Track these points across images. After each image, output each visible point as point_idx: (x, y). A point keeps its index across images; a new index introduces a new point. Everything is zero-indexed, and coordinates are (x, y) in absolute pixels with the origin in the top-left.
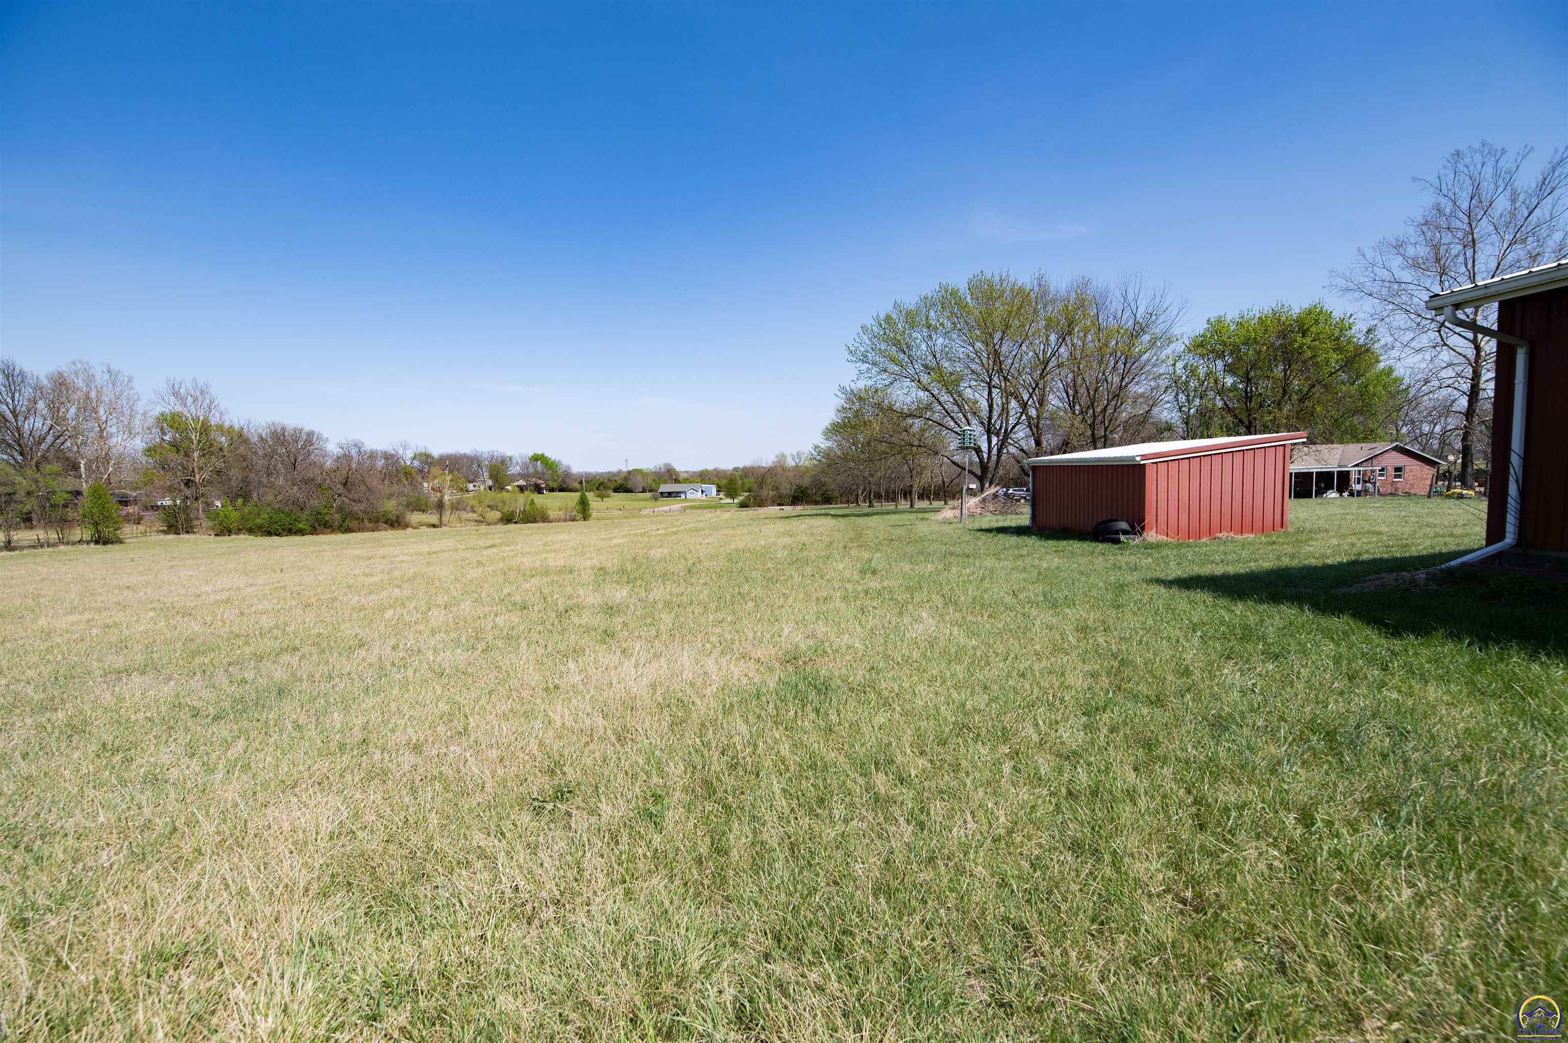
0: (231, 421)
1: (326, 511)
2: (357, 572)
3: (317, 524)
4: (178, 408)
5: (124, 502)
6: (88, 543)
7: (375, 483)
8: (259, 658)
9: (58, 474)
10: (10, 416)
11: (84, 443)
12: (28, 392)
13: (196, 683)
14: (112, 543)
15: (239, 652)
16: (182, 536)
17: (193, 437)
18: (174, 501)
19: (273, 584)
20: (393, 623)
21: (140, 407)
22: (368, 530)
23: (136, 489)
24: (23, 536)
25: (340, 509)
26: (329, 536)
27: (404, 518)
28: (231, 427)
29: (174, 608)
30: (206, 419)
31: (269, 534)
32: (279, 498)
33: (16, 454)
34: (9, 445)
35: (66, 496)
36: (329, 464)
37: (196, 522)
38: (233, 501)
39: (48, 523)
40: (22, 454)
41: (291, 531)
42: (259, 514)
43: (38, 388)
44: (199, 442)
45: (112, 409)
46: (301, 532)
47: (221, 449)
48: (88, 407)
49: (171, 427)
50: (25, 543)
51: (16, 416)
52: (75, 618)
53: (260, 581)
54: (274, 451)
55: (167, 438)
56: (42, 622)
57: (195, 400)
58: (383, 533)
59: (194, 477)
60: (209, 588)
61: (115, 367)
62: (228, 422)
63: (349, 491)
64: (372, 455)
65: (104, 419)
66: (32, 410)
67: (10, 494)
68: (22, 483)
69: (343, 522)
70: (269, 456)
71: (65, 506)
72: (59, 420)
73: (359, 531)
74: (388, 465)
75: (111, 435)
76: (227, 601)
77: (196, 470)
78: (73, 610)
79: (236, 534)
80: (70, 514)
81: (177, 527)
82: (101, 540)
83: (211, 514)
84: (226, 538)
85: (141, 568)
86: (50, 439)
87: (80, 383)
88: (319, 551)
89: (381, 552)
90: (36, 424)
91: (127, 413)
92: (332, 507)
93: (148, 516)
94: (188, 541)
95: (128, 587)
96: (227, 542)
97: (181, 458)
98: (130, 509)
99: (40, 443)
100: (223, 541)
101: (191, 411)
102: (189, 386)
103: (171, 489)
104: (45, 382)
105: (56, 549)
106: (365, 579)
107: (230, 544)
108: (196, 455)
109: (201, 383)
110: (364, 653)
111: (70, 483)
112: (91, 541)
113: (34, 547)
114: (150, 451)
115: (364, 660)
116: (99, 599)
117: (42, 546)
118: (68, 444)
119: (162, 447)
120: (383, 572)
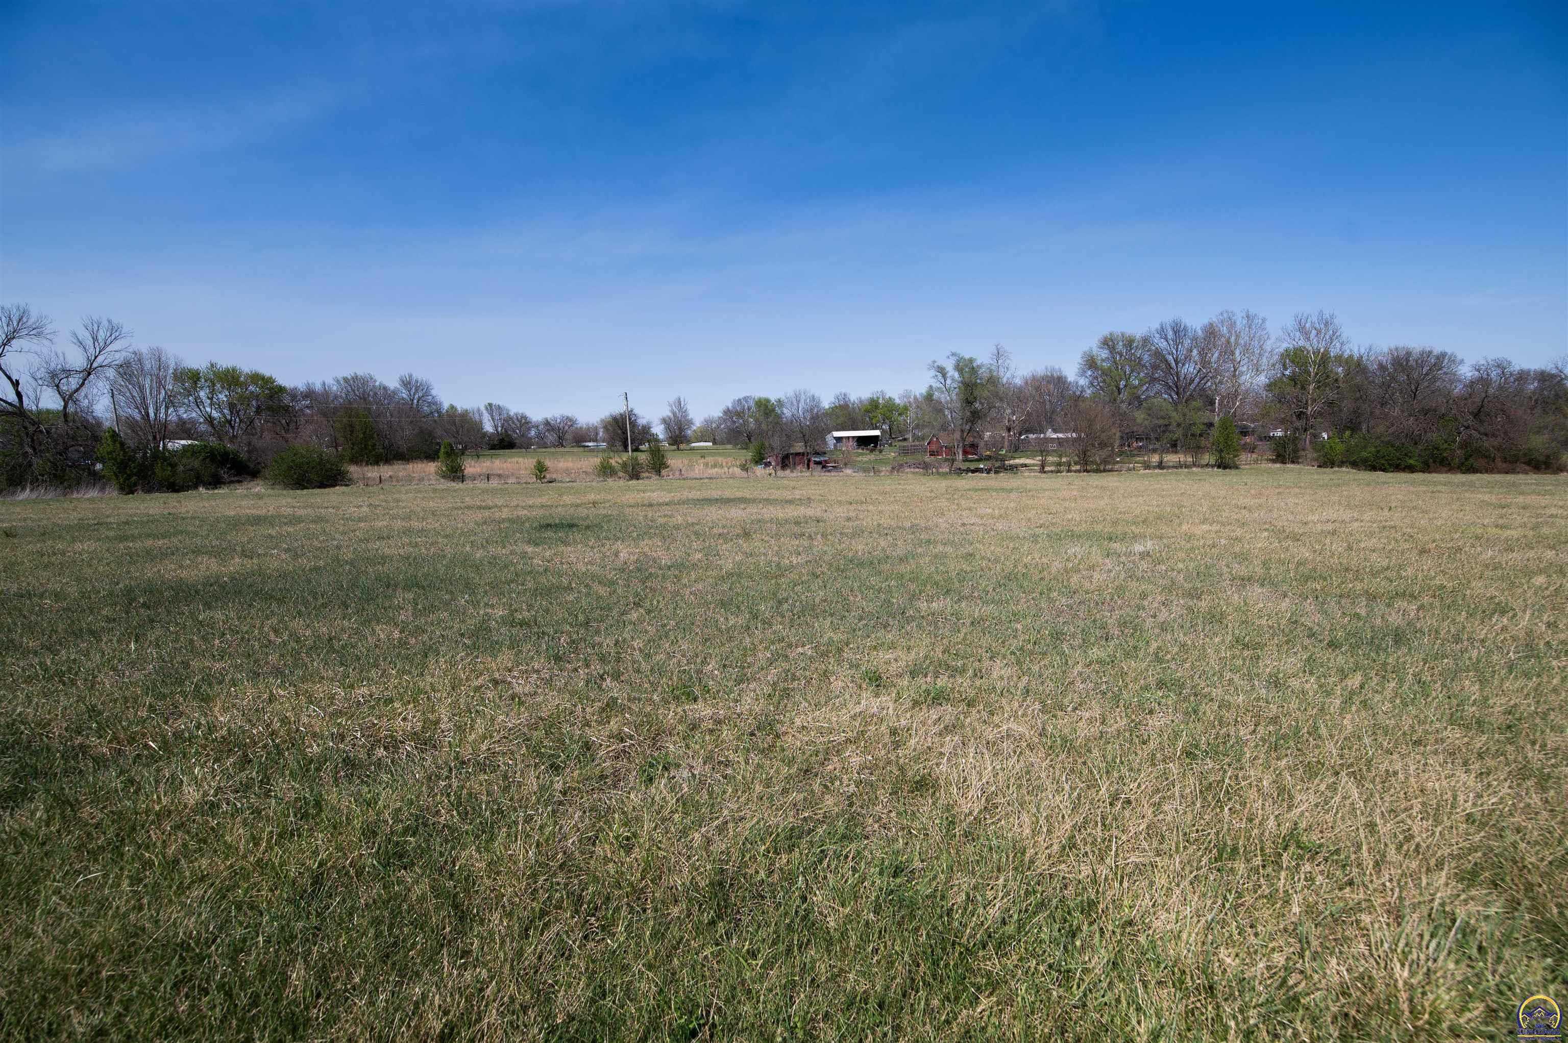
0: (1351, 350)
1: (1446, 446)
2: (1486, 522)
3: (1431, 460)
4: (1302, 343)
5: (1244, 432)
6: (1213, 466)
7: (1520, 412)
8: (1372, 597)
9: (1199, 410)
10: (1173, 364)
11: (1221, 382)
12: (1187, 342)
13: (1309, 605)
14: (1230, 468)
15: (1351, 585)
16: (1288, 465)
17: (1311, 370)
18: (1286, 432)
19: (1381, 521)
20: (1548, 593)
21: (1268, 346)
22: (1499, 472)
23: (1253, 421)
24: (1171, 458)
25: (1464, 445)
26: (1444, 475)
27: (1558, 459)
28: (1351, 356)
29: (1284, 531)
30: (1327, 350)
31: (1374, 468)
32: (1390, 431)
33: (1173, 394)
34: (1170, 387)
35: (1202, 427)
36: (1458, 390)
37: (1303, 453)
38: (1341, 432)
39: (1188, 449)
40: (1177, 394)
41: (1398, 467)
42: (1365, 447)
43: (1195, 339)
44: (1317, 374)
45: (1246, 349)
46: (1411, 469)
47: (1336, 380)
48: (1228, 352)
49: (1293, 362)
50: (1171, 464)
51: (1177, 364)
52: (1206, 527)
53: (1366, 517)
54: (1393, 379)
55: (1287, 373)
56: (1185, 527)
57: (1319, 332)
58: (1521, 476)
59: (1307, 409)
60: (1315, 518)
61: (1252, 311)
62: (1348, 351)
63: (1482, 422)
64: (1523, 376)
65: (1238, 359)
66: (1188, 358)
67: (1166, 425)
68: (1176, 417)
69: (1466, 459)
70: (1386, 386)
71: (1201, 435)
72: (1205, 363)
73: (1487, 472)
74: (1542, 390)
75: (1242, 373)
76: (1334, 533)
77: (1309, 402)
78: (1204, 521)
79: (1339, 466)
80: (1203, 442)
81: (1284, 457)
82: (1223, 465)
83: (1319, 446)
84: (1328, 470)
85: (1253, 492)
86: (1197, 380)
87: (1224, 330)
88: (1433, 492)
89: (1520, 499)
90: (1189, 369)
91: (1257, 352)
92: (1454, 441)
93: (1263, 445)
94: (1292, 470)
95: (1245, 508)
96: (1328, 475)
97: (1296, 391)
98: (1248, 439)
99: (1190, 384)
100: (1325, 473)
101: (1315, 344)
102: (1315, 319)
103: (1283, 422)
104: (1200, 333)
105: (1190, 470)
106: (1500, 532)
107: (1332, 476)
108: (1311, 387)
109: (1327, 315)
110: (1505, 620)
111: (1206, 417)
112: (1215, 465)
113: (1176, 467)
114: (1270, 387)
115: (1504, 629)
116: (1224, 514)
117: (1181, 467)
118: (1209, 383)
119: (1283, 382)
120: (1524, 526)
